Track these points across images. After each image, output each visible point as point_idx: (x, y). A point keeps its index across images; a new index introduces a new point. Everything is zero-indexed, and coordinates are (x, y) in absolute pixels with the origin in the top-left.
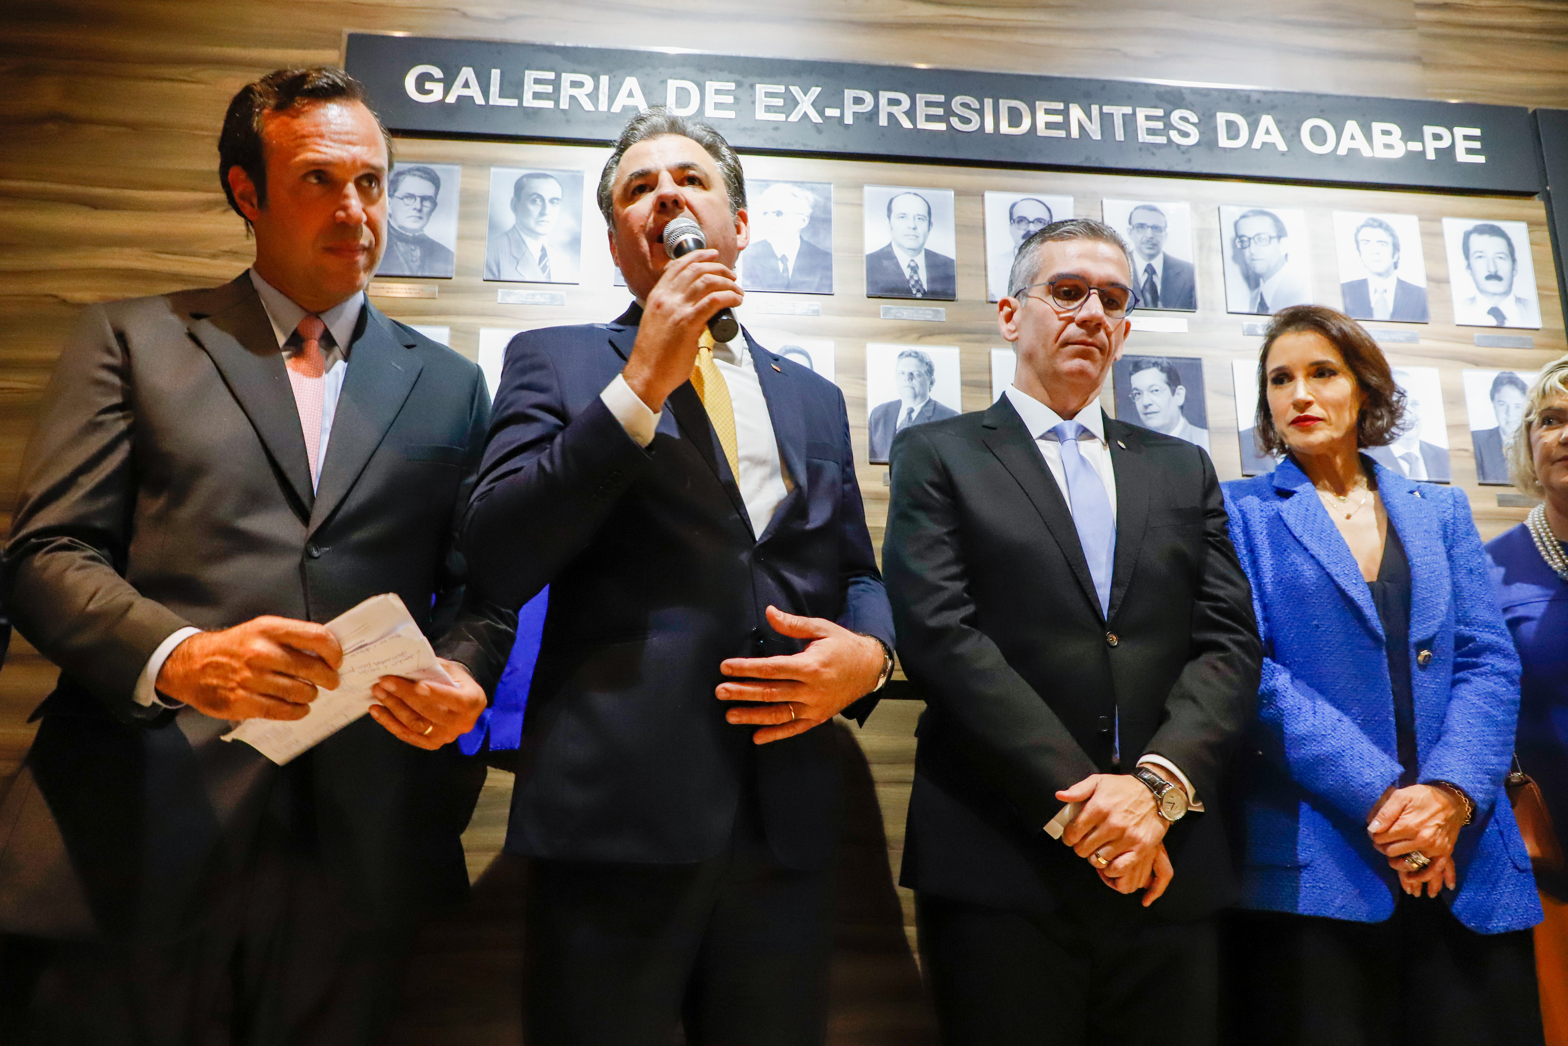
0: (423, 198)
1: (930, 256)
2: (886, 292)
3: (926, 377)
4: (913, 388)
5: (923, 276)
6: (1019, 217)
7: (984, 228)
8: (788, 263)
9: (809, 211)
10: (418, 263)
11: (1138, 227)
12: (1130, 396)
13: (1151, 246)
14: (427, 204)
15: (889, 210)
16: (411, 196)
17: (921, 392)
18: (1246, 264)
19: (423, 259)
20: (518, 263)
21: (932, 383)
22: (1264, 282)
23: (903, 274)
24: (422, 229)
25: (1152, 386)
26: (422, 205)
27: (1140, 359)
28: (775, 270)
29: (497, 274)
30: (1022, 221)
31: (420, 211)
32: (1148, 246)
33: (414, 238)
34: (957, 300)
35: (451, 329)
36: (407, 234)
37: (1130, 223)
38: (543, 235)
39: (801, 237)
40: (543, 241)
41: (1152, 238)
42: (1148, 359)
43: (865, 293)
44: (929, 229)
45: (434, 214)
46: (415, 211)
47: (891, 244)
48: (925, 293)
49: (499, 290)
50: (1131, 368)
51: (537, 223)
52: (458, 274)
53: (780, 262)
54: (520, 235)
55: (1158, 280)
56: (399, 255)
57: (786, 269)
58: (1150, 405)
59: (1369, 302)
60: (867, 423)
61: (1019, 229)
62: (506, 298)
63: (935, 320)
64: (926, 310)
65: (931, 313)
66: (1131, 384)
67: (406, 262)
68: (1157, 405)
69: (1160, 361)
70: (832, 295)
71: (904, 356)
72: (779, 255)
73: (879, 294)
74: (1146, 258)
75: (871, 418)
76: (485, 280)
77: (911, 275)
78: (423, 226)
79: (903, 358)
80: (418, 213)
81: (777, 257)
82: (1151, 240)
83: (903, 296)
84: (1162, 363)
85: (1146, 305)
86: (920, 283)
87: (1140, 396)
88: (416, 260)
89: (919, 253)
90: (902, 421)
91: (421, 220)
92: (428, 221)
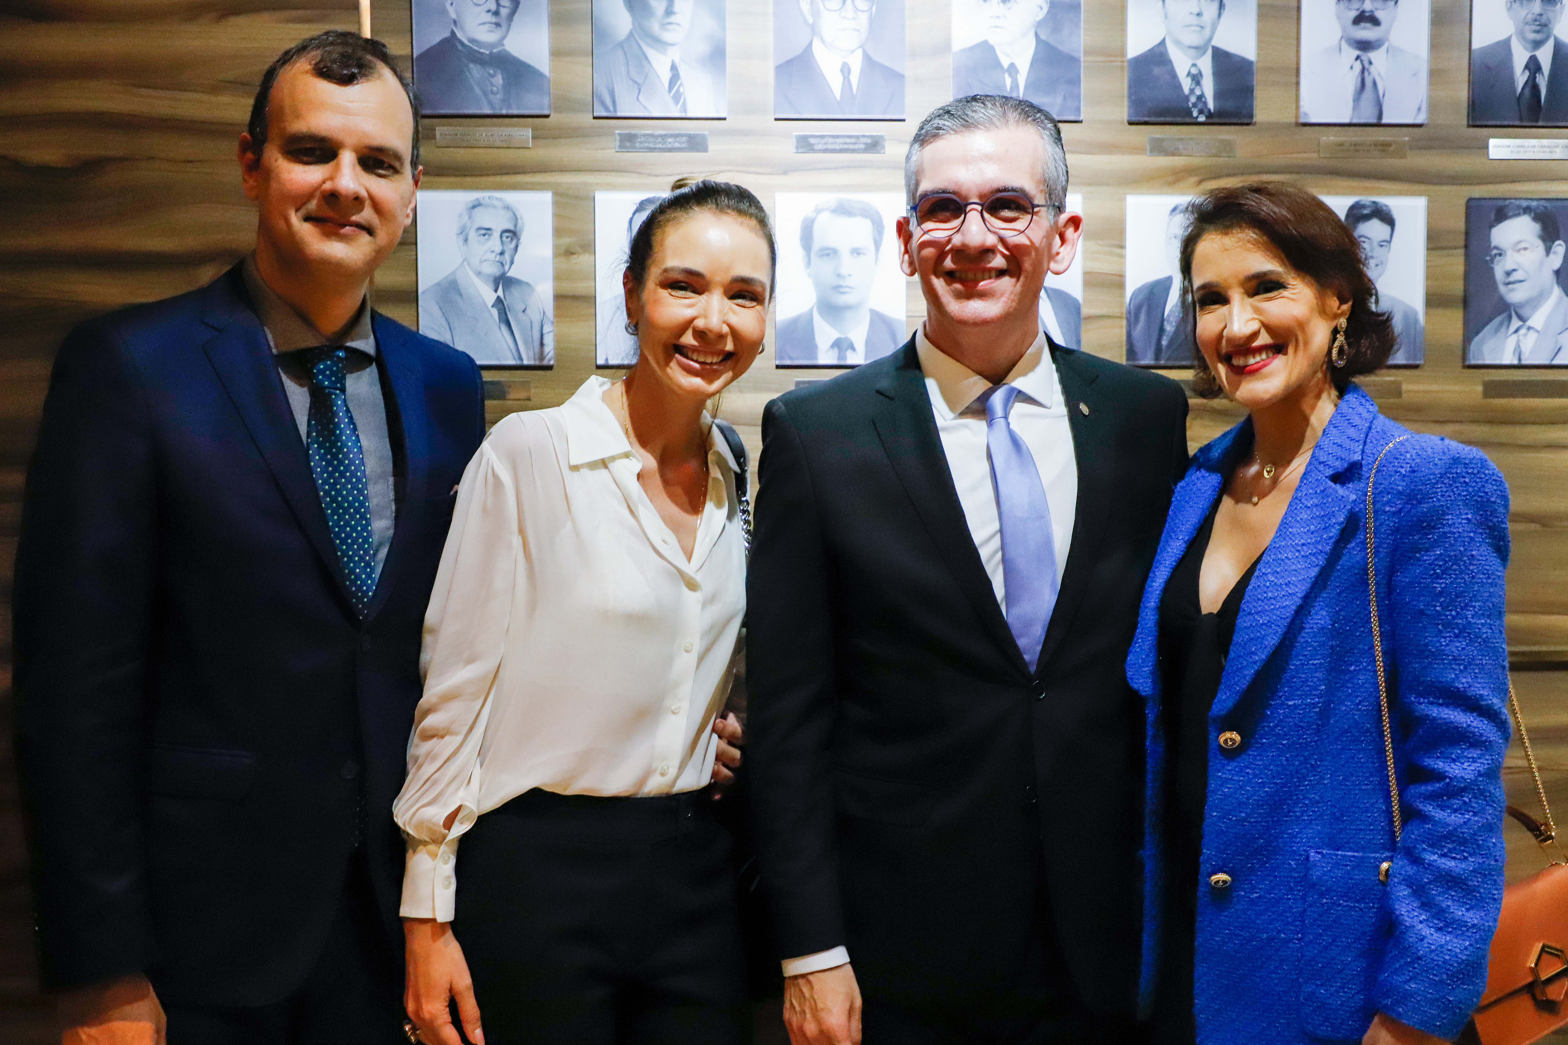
1: (1220, 57)
2: (1155, 114)
5: (1208, 88)
8: (1018, 75)
10: (500, 96)
12: (1488, 258)
13: (1538, 28)
14: (505, 2)
19: (507, 89)
20: (640, 90)
23: (1179, 87)
24: (500, 42)
25: (1520, 242)
26: (498, 5)
27: (1507, 202)
28: (1000, 85)
29: (611, 108)
31: (496, 13)
32: (1534, 28)
34: (1255, 124)
35: (555, 194)
36: (482, 51)
38: (673, 45)
39: (1036, 35)
40: (674, 55)
41: (1541, 15)
42: (1518, 202)
43: (1125, 118)
44: (1220, 15)
45: (516, 17)
46: (490, 14)
47: (1164, 39)
48: (1210, 115)
49: (617, 132)
50: (1493, 217)
51: (664, 26)
52: (558, 110)
53: (1007, 76)
54: (640, 46)
55: (1543, 82)
57: (1015, 85)
58: (1514, 270)
60: (1124, 311)
61: (1350, 9)
62: (628, 144)
63: (1222, 154)
64: (1211, 140)
65: (1217, 144)
66: (1489, 241)
67: (485, 94)
68: (1523, 270)
69: (1534, 204)
70: (1081, 122)
71: (1178, 211)
72: (1005, 64)
73: (1146, 119)
74: (1529, 46)
75: (1130, 304)
76: (595, 118)
77: (1192, 87)
78: (503, 38)
79: (1176, 215)
80: (494, 17)
81: (1002, 67)
82: (1538, 17)
83: (1179, 120)
84: (1538, 207)
85: (1521, 119)
86: (1203, 100)
87: (1501, 258)
88: (498, 90)
89: (1204, 53)
90: (1173, 307)
91: (498, 28)
92: (508, 29)
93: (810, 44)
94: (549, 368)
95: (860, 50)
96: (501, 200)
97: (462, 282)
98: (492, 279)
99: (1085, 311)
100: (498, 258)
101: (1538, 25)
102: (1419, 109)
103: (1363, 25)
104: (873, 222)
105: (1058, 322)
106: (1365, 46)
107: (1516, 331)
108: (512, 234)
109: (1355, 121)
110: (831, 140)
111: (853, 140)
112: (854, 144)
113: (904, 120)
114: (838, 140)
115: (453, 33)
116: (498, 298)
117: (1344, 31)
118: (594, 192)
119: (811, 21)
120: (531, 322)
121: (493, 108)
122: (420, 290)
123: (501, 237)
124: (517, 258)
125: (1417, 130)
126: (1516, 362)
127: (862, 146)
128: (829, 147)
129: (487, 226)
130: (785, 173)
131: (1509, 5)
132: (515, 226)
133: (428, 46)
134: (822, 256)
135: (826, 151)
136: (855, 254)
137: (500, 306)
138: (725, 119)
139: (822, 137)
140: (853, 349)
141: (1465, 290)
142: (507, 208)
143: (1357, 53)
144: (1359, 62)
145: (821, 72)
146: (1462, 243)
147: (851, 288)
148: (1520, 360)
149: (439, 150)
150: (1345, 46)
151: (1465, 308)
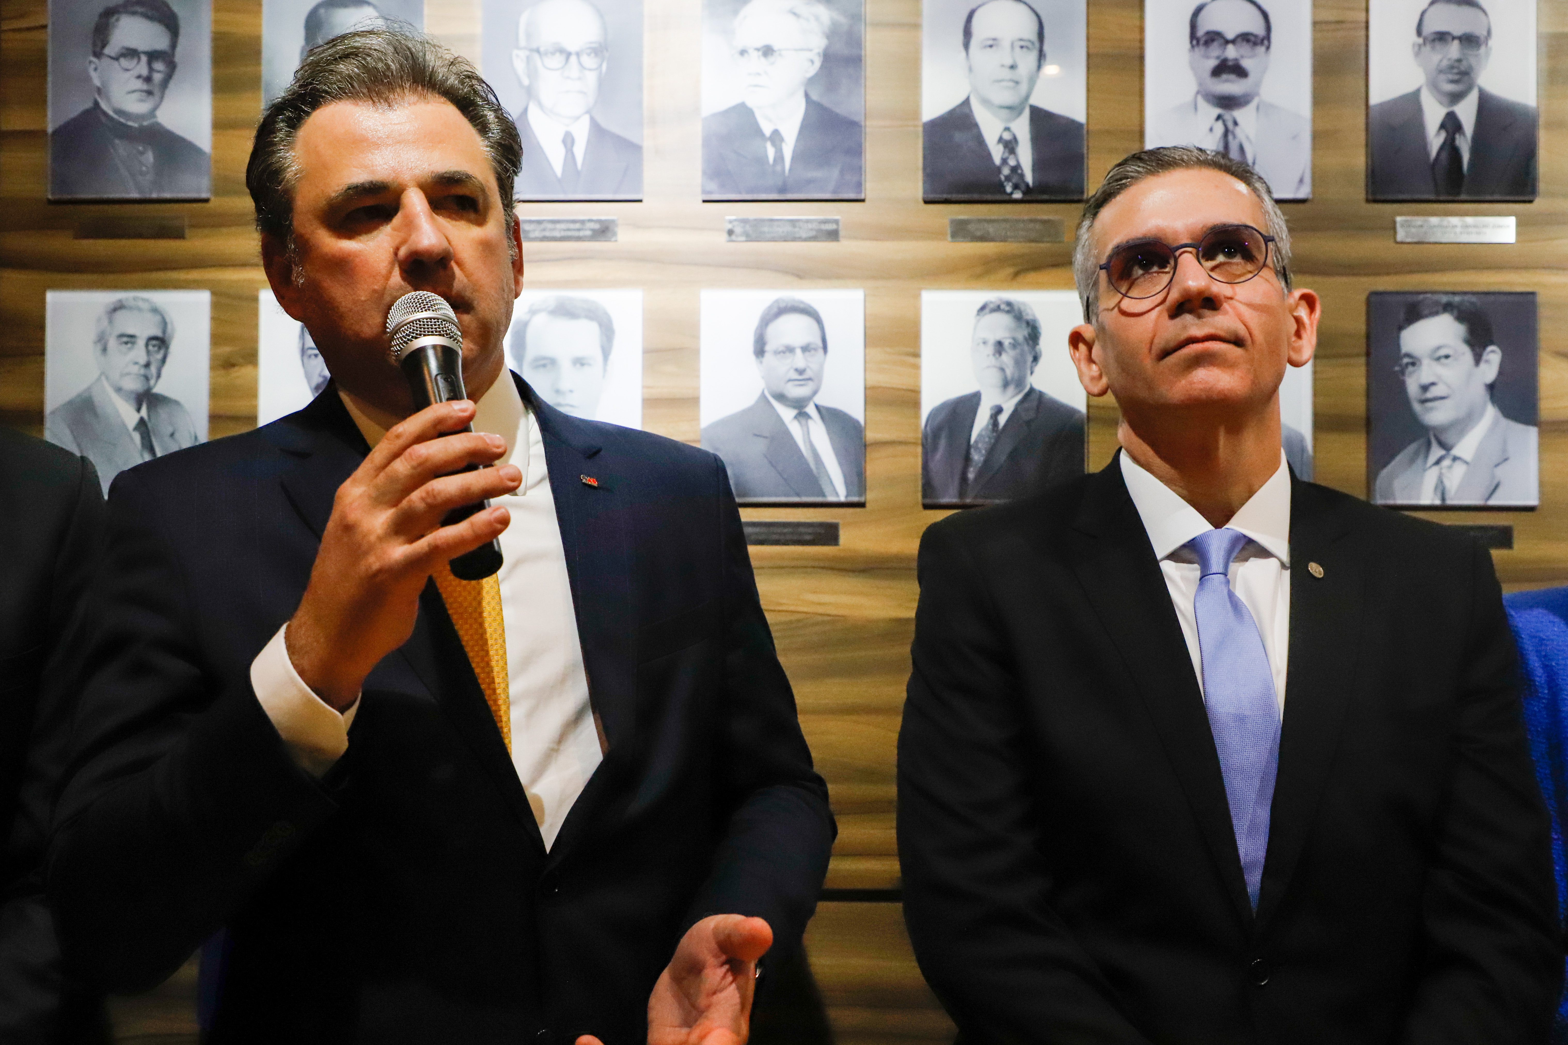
0: (153, 56)
1: (1041, 118)
2: (958, 192)
3: (1026, 348)
5: (1025, 157)
6: (1208, 33)
7: (1141, 58)
8: (783, 145)
9: (819, 43)
10: (150, 177)
11: (1434, 40)
12: (1397, 368)
14: (159, 66)
15: (967, 33)
16: (131, 53)
17: (1016, 375)
19: (159, 168)
21: (1036, 359)
23: (989, 156)
24: (152, 113)
25: (1439, 348)
26: (151, 69)
27: (1421, 297)
28: (761, 160)
30: (1213, 40)
32: (1451, 77)
33: (142, 129)
35: (214, 293)
36: (130, 123)
37: (1419, 32)
39: (807, 95)
41: (1459, 61)
42: (1436, 297)
43: (920, 195)
44: (1039, 66)
45: (172, 84)
46: (140, 80)
47: (968, 98)
48: (1028, 190)
50: (1402, 316)
53: (769, 146)
55: (1464, 145)
56: (121, 167)
57: (780, 157)
58: (1433, 384)
60: (920, 436)
61: (1208, 57)
63: (1045, 239)
64: (1031, 221)
65: (1038, 226)
66: (1398, 346)
67: (132, 174)
68: (1446, 384)
69: (1457, 299)
70: (863, 201)
71: (987, 310)
72: (767, 131)
73: (945, 196)
74: (1445, 100)
75: (926, 426)
77: (1004, 157)
78: (156, 108)
79: (986, 314)
80: (145, 83)
81: (763, 135)
82: (1456, 64)
83: (989, 197)
84: (1461, 303)
85: (1437, 193)
86: (1019, 171)
87: (1416, 368)
88: (148, 170)
89: (1020, 114)
90: (981, 431)
91: (151, 97)
92: (162, 98)
93: (525, 110)
95: (587, 117)
96: (147, 301)
97: (97, 399)
98: (133, 396)
99: (871, 435)
100: (142, 371)
101: (1457, 74)
102: (1301, 181)
103: (1225, 76)
104: (601, 325)
105: (834, 449)
106: (1227, 102)
107: (1438, 462)
108: (160, 342)
110: (550, 226)
111: (577, 226)
112: (579, 230)
113: (640, 201)
114: (558, 226)
115: (96, 104)
116: (142, 420)
117: (1200, 84)
118: (257, 290)
119: (526, 82)
121: (141, 191)
122: (48, 410)
123: (147, 345)
124: (165, 371)
125: (1301, 206)
126: (1437, 502)
127: (588, 233)
128: (547, 234)
129: (130, 331)
131: (1416, 48)
132: (164, 332)
133: (66, 119)
134: (537, 367)
135: (543, 239)
136: (578, 365)
137: (143, 429)
139: (539, 222)
141: (1368, 409)
142: (155, 310)
143: (1217, 111)
144: (1220, 123)
145: (538, 143)
146: (1363, 349)
147: (572, 406)
148: (1443, 499)
149: (77, 242)
150: (1201, 101)
151: (1368, 432)
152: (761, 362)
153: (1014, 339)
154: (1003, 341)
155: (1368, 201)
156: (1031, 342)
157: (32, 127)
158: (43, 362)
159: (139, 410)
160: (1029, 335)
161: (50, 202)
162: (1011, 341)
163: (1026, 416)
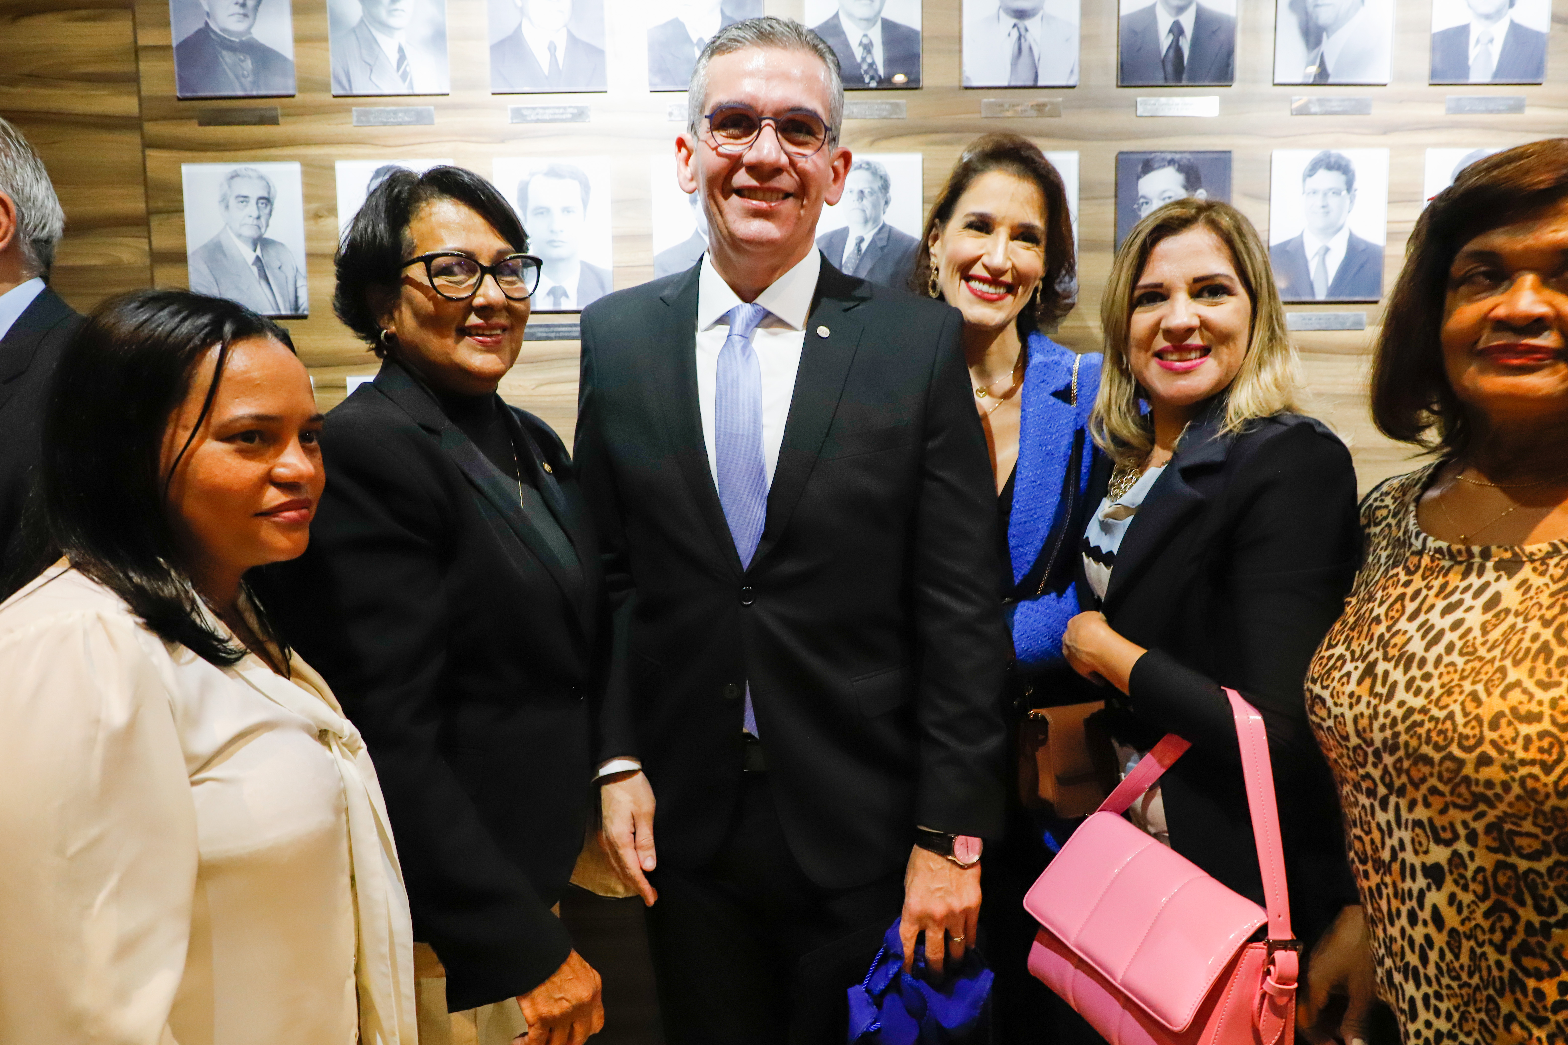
1: (889, 28)
3: (880, 195)
4: (864, 211)
5: (878, 56)
10: (250, 79)
12: (1136, 206)
17: (873, 215)
18: (1307, 13)
19: (256, 72)
20: (371, 70)
21: (887, 203)
22: (1328, 37)
23: (853, 56)
24: (248, 31)
25: (1164, 191)
27: (1153, 155)
28: (691, 60)
29: (347, 87)
33: (242, 43)
34: (922, 88)
35: (303, 165)
36: (233, 39)
38: (399, 29)
39: (722, 11)
40: (400, 38)
42: (1163, 155)
45: (261, 8)
46: (237, 7)
47: (837, 13)
48: (880, 81)
49: (354, 108)
50: (1139, 169)
51: (390, 12)
52: (301, 90)
53: (696, 49)
54: (370, 31)
55: (1185, 45)
56: (228, 71)
59: (1466, 58)
62: (363, 119)
63: (892, 117)
64: (882, 103)
65: (888, 107)
66: (1137, 192)
67: (237, 77)
69: (1177, 157)
72: (694, 38)
74: (1173, 12)
76: (334, 96)
77: (864, 56)
78: (250, 27)
80: (242, 8)
81: (691, 42)
83: (854, 86)
84: (1181, 159)
85: (1166, 79)
86: (874, 67)
87: (1148, 205)
88: (248, 75)
89: (874, 24)
90: (850, 254)
91: (247, 19)
92: (255, 19)
93: (520, 25)
94: (304, 317)
95: (565, 30)
96: (255, 170)
97: (225, 243)
98: (251, 240)
100: (255, 222)
102: (1072, 72)
104: (581, 183)
106: (1021, 14)
108: (267, 201)
109: (1013, 84)
110: (541, 111)
111: (561, 111)
112: (562, 114)
113: (606, 92)
114: (549, 111)
115: (207, 24)
116: (257, 257)
118: (334, 162)
120: (286, 278)
121: (245, 89)
122: (190, 251)
123: (257, 203)
124: (271, 222)
127: (569, 116)
128: (540, 117)
129: (245, 193)
130: (503, 141)
132: (269, 193)
133: (185, 36)
134: (536, 214)
135: (537, 121)
136: (566, 212)
137: (259, 264)
138: (448, 95)
139: (534, 109)
140: (567, 296)
142: (261, 178)
143: (1014, 21)
144: (1016, 29)
145: (531, 50)
146: (1113, 193)
147: (562, 242)
149: (201, 128)
150: (1003, 15)
151: (1115, 252)
152: (695, 208)
153: (872, 189)
154: (864, 190)
155: (1118, 86)
156: (883, 191)
157: (161, 43)
158: (183, 217)
159: (255, 251)
160: (882, 186)
161: (179, 99)
162: (869, 190)
163: (880, 244)
